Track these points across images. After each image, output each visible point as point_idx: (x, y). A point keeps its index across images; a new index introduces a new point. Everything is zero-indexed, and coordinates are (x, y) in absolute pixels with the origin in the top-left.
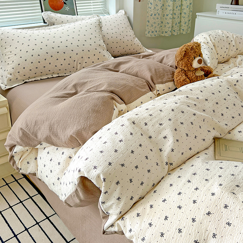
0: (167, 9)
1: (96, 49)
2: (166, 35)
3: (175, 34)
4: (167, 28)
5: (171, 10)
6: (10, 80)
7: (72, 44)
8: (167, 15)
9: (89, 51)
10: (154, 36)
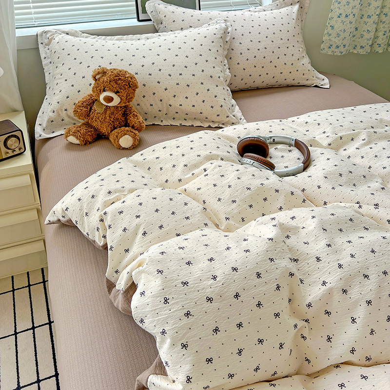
0: (371, 6)
1: (202, 83)
2: (362, 52)
3: (380, 52)
4: (366, 41)
5: (378, 7)
6: (52, 121)
7: (160, 70)
8: (369, 17)
9: (188, 86)
10: (340, 54)
